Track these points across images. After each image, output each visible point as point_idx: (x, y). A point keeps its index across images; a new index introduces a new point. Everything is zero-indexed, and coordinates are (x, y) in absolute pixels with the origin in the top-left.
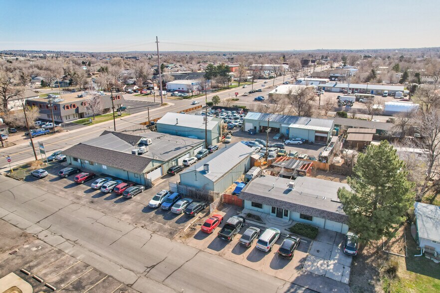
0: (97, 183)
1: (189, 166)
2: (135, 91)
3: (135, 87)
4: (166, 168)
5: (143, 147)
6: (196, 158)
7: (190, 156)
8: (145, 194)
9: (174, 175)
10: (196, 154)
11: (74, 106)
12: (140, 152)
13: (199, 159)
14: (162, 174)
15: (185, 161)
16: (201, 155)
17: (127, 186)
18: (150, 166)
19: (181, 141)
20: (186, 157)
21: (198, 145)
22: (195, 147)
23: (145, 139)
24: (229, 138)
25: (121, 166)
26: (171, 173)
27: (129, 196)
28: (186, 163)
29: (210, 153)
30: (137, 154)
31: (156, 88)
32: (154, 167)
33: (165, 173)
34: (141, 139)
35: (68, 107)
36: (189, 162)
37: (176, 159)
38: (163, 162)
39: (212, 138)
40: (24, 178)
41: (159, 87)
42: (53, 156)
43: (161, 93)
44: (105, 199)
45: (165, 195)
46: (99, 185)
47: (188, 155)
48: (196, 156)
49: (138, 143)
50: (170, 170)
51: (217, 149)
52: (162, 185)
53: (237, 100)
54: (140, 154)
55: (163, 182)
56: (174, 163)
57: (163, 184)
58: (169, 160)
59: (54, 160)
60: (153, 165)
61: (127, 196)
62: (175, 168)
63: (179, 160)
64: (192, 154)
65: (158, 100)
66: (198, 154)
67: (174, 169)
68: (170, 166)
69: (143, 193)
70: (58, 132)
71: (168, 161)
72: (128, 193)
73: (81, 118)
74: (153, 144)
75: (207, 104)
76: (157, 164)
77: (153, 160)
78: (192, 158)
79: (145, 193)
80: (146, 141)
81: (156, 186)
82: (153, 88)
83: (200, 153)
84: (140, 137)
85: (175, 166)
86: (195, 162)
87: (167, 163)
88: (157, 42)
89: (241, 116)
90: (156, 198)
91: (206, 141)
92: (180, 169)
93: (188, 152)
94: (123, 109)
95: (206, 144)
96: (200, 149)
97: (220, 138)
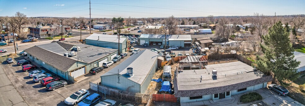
0: (33, 73)
1: (107, 67)
2: (78, 28)
3: (79, 27)
4: (89, 68)
5: (73, 52)
6: (113, 62)
7: (108, 61)
8: (66, 89)
9: (95, 74)
10: (112, 59)
11: (46, 30)
12: (70, 55)
13: (115, 62)
14: (85, 73)
15: (104, 64)
16: (116, 60)
17: (52, 80)
18: (74, 66)
19: (101, 50)
20: (105, 61)
21: (113, 53)
22: (112, 54)
23: (76, 47)
24: (132, 49)
25: (52, 64)
26: (92, 72)
27: (50, 89)
28: (105, 65)
29: (122, 58)
30: (67, 56)
31: (88, 28)
32: (79, 67)
33: (88, 72)
34: (74, 47)
35: (43, 31)
36: (108, 65)
37: (97, 62)
38: (86, 64)
39: (122, 49)
40: (3, 62)
41: (90, 27)
42: (23, 52)
43: (90, 29)
44: (33, 87)
45: (83, 95)
46: (33, 75)
47: (106, 59)
48: (112, 60)
49: (71, 49)
50: (92, 70)
51: (126, 56)
52: (83, 82)
53: (129, 32)
54: (69, 56)
55: (85, 80)
56: (95, 65)
57: (85, 81)
58: (92, 63)
59: (22, 54)
60: (77, 66)
61: (48, 89)
62: (97, 69)
63: (100, 63)
64: (109, 59)
65: (89, 32)
66: (114, 58)
67: (95, 69)
68: (92, 67)
69: (65, 88)
70: (35, 41)
71: (90, 64)
72: (50, 86)
73: (49, 36)
74: (81, 51)
75: (114, 33)
76: (80, 65)
77: (77, 62)
78: (110, 61)
79: (67, 87)
80: (76, 48)
81: (78, 83)
82: (87, 28)
83: (115, 58)
84: (73, 46)
85: (95, 68)
86: (112, 65)
87: (90, 65)
88: (90, 9)
89: (135, 38)
90: (73, 97)
91: (119, 50)
92: (100, 70)
93: (107, 57)
94: (70, 34)
95: (119, 52)
96: (115, 55)
97: (127, 49)
